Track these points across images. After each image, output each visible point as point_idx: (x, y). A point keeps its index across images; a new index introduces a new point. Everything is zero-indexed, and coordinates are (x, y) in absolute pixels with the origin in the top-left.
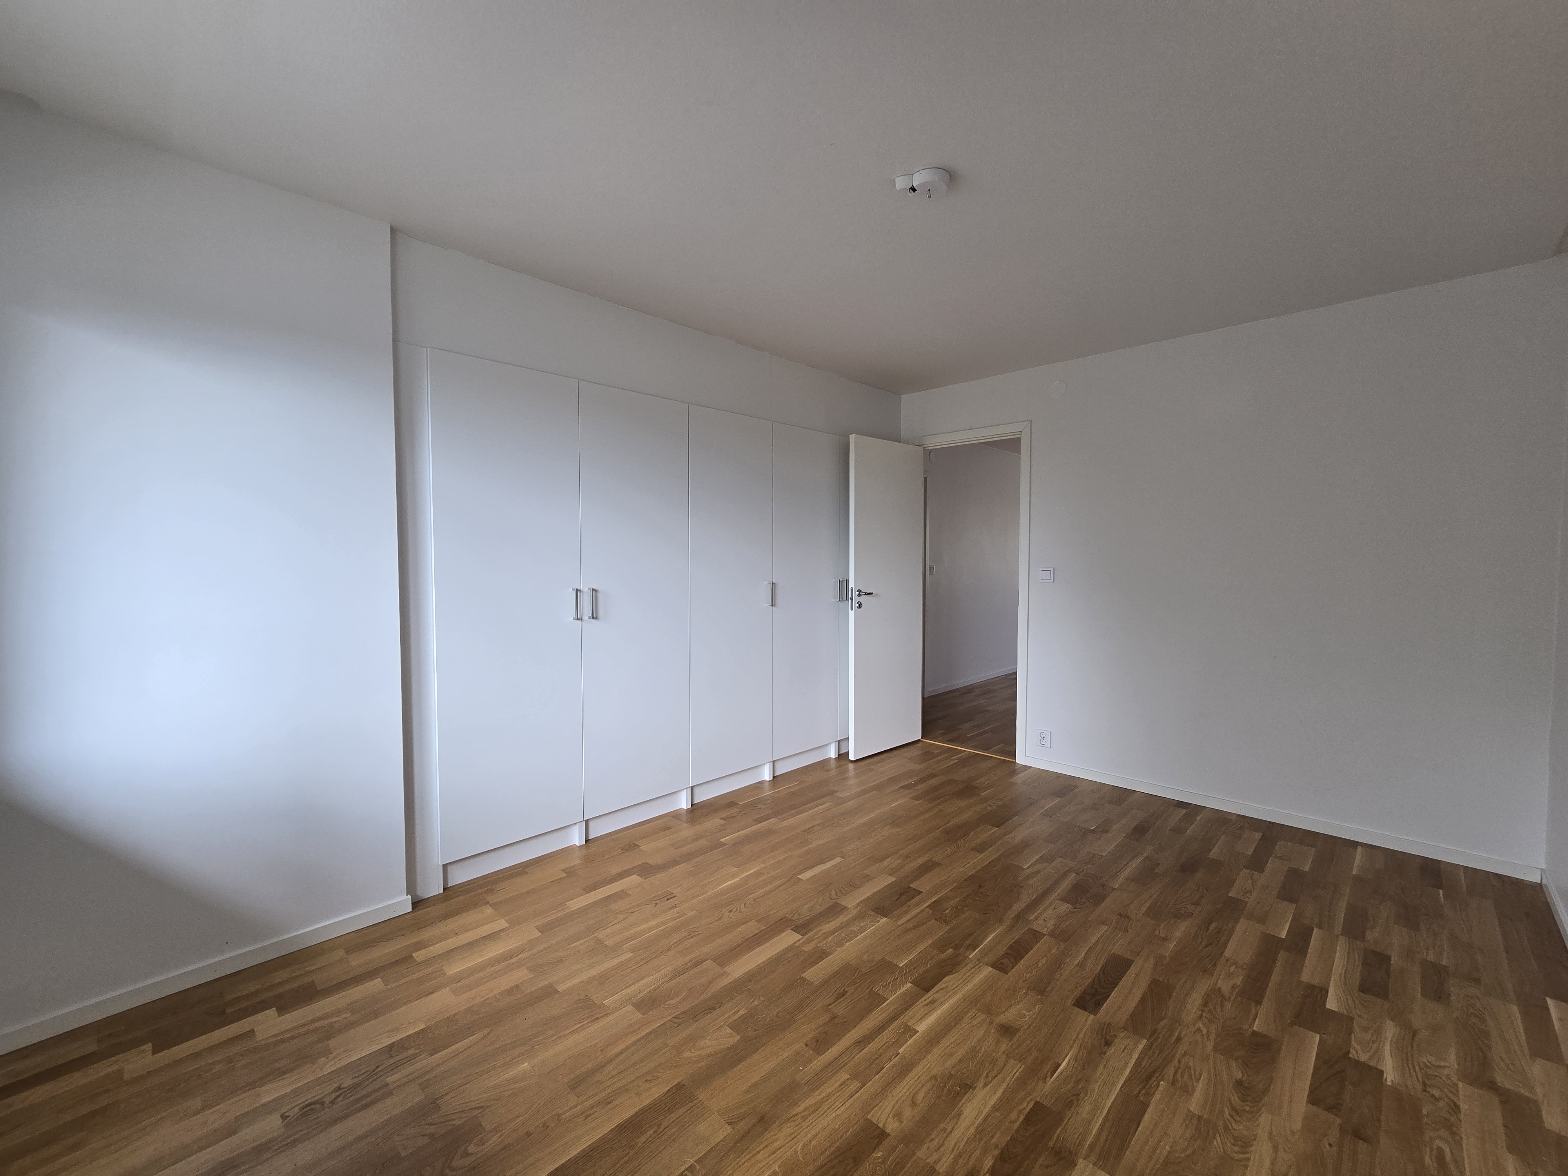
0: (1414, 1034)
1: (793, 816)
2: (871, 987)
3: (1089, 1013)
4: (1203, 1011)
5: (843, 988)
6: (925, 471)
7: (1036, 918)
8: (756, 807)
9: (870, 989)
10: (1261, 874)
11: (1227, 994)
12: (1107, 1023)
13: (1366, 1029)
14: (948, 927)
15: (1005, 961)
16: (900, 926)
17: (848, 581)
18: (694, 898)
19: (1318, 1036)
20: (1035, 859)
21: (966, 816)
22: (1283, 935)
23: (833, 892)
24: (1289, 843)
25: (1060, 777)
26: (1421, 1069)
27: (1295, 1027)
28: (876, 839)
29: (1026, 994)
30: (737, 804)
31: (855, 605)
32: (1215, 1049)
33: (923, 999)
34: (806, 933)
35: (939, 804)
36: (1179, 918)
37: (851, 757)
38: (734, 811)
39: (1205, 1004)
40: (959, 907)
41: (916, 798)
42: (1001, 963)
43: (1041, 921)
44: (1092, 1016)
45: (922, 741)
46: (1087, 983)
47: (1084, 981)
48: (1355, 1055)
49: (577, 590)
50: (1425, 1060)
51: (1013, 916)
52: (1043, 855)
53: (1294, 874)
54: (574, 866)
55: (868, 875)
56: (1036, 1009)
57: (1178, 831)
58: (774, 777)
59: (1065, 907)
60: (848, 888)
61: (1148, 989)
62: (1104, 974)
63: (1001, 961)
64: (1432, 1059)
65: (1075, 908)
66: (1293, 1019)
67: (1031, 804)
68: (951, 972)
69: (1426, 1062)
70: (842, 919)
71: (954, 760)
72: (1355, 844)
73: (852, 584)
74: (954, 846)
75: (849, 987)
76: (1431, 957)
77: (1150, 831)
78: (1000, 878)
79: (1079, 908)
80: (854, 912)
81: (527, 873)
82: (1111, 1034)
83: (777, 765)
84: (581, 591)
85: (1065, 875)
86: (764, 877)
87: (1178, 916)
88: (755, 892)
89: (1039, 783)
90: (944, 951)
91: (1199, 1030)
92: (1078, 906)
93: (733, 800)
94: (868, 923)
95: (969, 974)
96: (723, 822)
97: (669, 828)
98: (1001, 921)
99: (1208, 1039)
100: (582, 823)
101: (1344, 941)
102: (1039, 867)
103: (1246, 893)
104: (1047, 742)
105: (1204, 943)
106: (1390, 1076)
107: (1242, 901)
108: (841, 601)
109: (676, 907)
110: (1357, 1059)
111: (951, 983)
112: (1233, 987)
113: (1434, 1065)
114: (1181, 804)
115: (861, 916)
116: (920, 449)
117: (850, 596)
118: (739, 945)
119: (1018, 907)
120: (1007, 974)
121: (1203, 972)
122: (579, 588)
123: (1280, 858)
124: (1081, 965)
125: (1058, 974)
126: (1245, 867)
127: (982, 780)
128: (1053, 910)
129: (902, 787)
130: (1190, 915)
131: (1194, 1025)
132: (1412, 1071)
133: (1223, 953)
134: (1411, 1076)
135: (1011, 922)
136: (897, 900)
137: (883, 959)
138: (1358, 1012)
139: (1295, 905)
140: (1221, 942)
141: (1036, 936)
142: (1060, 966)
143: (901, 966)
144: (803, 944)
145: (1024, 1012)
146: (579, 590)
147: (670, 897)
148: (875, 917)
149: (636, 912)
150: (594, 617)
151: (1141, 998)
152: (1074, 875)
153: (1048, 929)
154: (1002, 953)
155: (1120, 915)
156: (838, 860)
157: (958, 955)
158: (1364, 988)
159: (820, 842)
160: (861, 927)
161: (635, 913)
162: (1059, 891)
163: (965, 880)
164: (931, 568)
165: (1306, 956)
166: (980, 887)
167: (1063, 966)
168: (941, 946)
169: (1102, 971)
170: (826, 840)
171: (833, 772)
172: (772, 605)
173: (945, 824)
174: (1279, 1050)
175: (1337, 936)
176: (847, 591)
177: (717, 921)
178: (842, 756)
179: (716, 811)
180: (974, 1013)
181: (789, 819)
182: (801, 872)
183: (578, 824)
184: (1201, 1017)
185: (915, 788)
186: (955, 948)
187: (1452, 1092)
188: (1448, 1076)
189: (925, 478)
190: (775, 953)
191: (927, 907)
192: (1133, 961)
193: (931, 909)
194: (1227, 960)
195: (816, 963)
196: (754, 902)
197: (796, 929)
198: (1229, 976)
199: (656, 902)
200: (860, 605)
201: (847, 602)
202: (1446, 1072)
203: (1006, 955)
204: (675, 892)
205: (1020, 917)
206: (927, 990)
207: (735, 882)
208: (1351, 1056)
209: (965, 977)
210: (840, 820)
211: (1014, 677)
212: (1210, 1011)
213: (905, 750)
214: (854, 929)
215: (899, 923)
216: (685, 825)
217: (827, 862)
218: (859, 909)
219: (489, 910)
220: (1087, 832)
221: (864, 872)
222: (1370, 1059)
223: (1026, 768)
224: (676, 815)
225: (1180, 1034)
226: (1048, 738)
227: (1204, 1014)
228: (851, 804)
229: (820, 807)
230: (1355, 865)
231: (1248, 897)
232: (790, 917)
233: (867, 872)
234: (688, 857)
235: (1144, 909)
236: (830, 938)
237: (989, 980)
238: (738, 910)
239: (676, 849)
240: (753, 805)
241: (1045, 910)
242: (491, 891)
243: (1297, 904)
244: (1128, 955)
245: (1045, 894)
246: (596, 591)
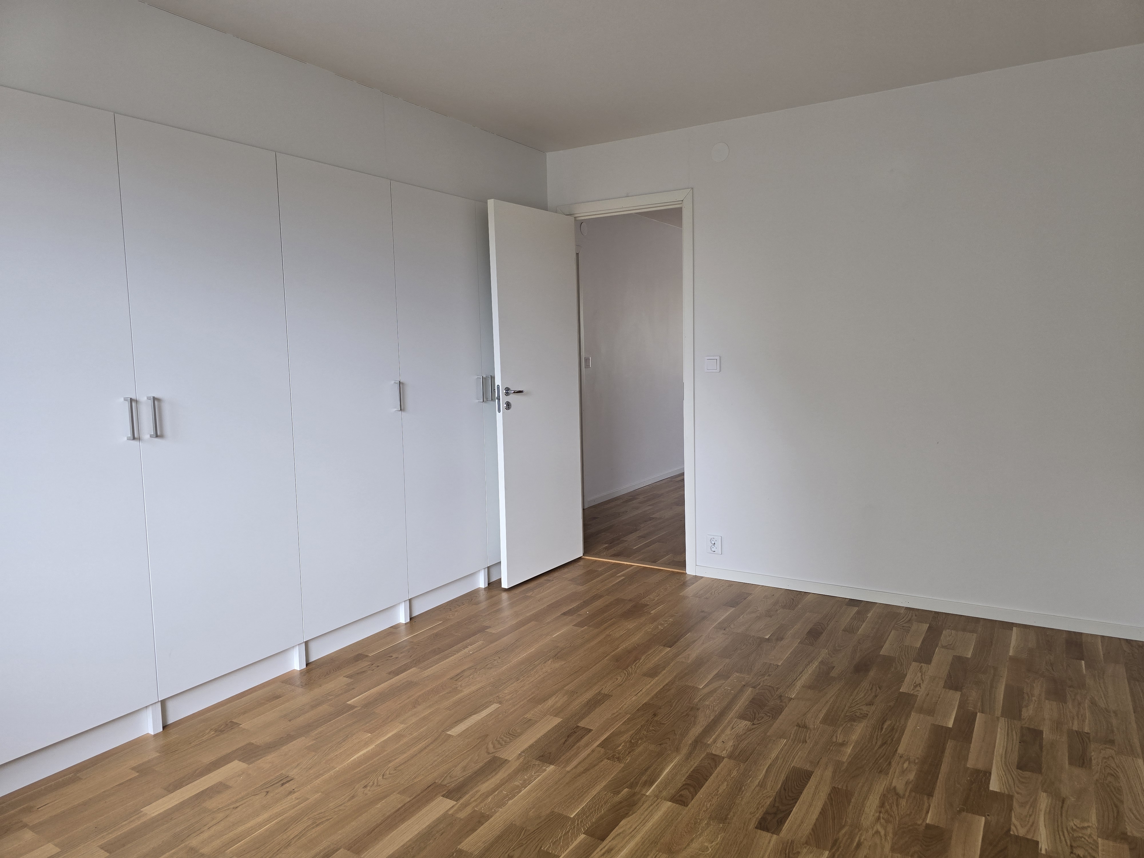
0: (1063, 802)
1: (437, 662)
2: (540, 846)
3: (772, 833)
4: (880, 812)
5: (508, 853)
6: (577, 246)
7: (715, 741)
8: (392, 656)
9: (538, 848)
10: (929, 666)
11: (901, 793)
12: (790, 841)
13: (1023, 805)
14: (622, 765)
15: (685, 792)
16: (568, 772)
17: (493, 378)
18: (317, 777)
19: (984, 818)
20: (710, 677)
21: (636, 639)
22: (950, 725)
23: (491, 746)
24: (953, 631)
25: (732, 585)
26: (1069, 833)
27: (964, 814)
28: (536, 676)
29: (708, 824)
30: (367, 656)
31: (503, 406)
32: (893, 850)
33: (598, 849)
34: (460, 798)
35: (605, 629)
36: (854, 721)
37: (505, 585)
38: (363, 664)
39: (882, 805)
40: (633, 741)
41: (579, 625)
42: (681, 796)
43: (719, 744)
44: (775, 836)
45: (584, 558)
46: (768, 803)
47: (765, 800)
48: (1015, 831)
49: (131, 399)
50: (1072, 824)
51: (690, 742)
52: (719, 671)
53: (959, 661)
54: (149, 761)
55: (530, 720)
56: (719, 839)
57: (850, 630)
58: (411, 619)
59: (744, 724)
60: (508, 738)
61: (828, 798)
62: (785, 790)
63: (681, 793)
64: (1077, 822)
65: (753, 724)
66: (961, 806)
67: (704, 618)
68: (627, 814)
69: (1073, 825)
70: (501, 775)
71: (620, 577)
72: (1009, 626)
73: (498, 381)
74: (625, 674)
75: (514, 850)
76: (1075, 728)
77: (824, 634)
78: (675, 703)
79: (758, 724)
80: (517, 764)
81: (80, 779)
82: (794, 852)
83: (415, 603)
84: (136, 401)
85: (741, 691)
86: (405, 740)
87: (853, 719)
88: (395, 759)
89: (711, 594)
90: (619, 792)
91: (877, 832)
92: (756, 722)
93: (360, 653)
94: (533, 774)
95: (646, 813)
96: (349, 680)
97: (278, 697)
98: (677, 750)
99: (886, 839)
100: (157, 704)
101: (1004, 721)
102: (715, 685)
103: (915, 687)
104: (718, 549)
105: (879, 743)
106: (1044, 846)
107: (912, 695)
108: (486, 402)
109: (295, 792)
110: (1017, 834)
111: (629, 826)
112: (907, 783)
113: (1078, 828)
114: (853, 602)
115: (524, 768)
116: (572, 219)
117: (496, 396)
118: (378, 826)
119: (696, 731)
120: (687, 806)
121: (879, 773)
122: (134, 397)
123: (943, 647)
124: (762, 785)
125: (740, 798)
126: (915, 661)
127: (651, 597)
128: (732, 730)
129: (564, 614)
130: (865, 716)
131: (873, 828)
132: (1062, 837)
133: (896, 750)
134: (1061, 841)
135: (688, 749)
136: (564, 743)
137: (553, 812)
138: (1017, 789)
139: (960, 693)
140: (894, 739)
141: (715, 760)
142: (741, 788)
143: (572, 816)
144: (457, 812)
145: (706, 844)
146: (134, 400)
147: (285, 780)
148: (541, 766)
149: (241, 807)
150: (158, 435)
151: (822, 809)
152: (750, 689)
153: (727, 751)
154: (680, 785)
155: (798, 725)
156: (494, 707)
157: (634, 794)
158: (1021, 766)
159: (473, 688)
160: (525, 780)
161: (238, 809)
162: (737, 708)
163: (638, 710)
164: (587, 360)
165: (971, 743)
166: (655, 715)
167: (743, 789)
168: (615, 787)
169: (783, 787)
170: (478, 686)
171: (483, 605)
172: (401, 410)
173: (614, 651)
174: (950, 838)
175: (998, 718)
176: (493, 390)
177: (349, 800)
178: (494, 585)
179: (339, 668)
180: (654, 854)
181: (432, 666)
182: (451, 727)
183: (150, 708)
184: (879, 818)
185: (578, 613)
186: (631, 786)
187: (1093, 850)
188: (1090, 836)
189: (577, 254)
190: (424, 826)
191: (598, 746)
192: (812, 772)
193: (602, 748)
194: (901, 757)
195: (473, 830)
196: (395, 771)
197: (449, 795)
198: (903, 772)
199: (267, 790)
200: (508, 405)
201: (492, 402)
202: (1089, 831)
203: (685, 786)
204: (292, 773)
205: (698, 742)
206: (603, 839)
207: (369, 751)
208: (1012, 833)
209: (643, 817)
210: (495, 660)
211: (680, 478)
212: (887, 811)
213: (565, 570)
214: (517, 783)
215: (568, 769)
216: (300, 690)
217: (483, 710)
218: (521, 760)
219: (28, 835)
220: (762, 641)
221: (526, 717)
222: (1028, 832)
223: (696, 578)
224: (286, 680)
225: (859, 841)
226: (718, 544)
227: (882, 815)
228: (506, 640)
229: (470, 647)
230: (1012, 645)
231: (918, 691)
232: (440, 782)
233: (528, 716)
234: (305, 730)
235: (821, 716)
236: (490, 798)
237: (668, 817)
238: (376, 784)
239: (290, 721)
240: (386, 655)
241: (723, 731)
242: (29, 810)
243: (961, 691)
244: (808, 767)
245: (722, 714)
246: (159, 400)
